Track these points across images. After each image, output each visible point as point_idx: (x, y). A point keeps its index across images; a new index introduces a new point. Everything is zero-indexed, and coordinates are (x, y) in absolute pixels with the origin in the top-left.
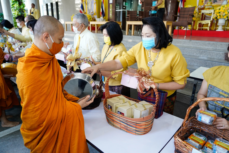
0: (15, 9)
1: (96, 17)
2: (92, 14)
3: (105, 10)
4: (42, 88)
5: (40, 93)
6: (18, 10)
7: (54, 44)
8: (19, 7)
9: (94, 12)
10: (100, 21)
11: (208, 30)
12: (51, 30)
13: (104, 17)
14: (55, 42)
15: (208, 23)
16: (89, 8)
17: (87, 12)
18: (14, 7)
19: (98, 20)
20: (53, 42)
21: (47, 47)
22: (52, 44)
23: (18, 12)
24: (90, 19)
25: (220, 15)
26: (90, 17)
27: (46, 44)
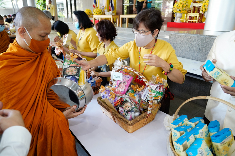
0: (40, 4)
1: (106, 10)
2: (103, 8)
3: (115, 4)
4: (11, 90)
5: (9, 96)
6: (43, 5)
7: (33, 40)
8: (44, 3)
9: (105, 7)
10: (108, 15)
11: (197, 22)
12: (28, 24)
13: (114, 11)
14: (34, 39)
15: (197, 16)
16: (101, 3)
17: (99, 6)
18: (39, 3)
19: (107, 14)
20: (31, 38)
21: (25, 43)
22: (30, 41)
23: (43, 7)
24: (100, 13)
25: (205, 8)
26: (100, 11)
27: (24, 39)
